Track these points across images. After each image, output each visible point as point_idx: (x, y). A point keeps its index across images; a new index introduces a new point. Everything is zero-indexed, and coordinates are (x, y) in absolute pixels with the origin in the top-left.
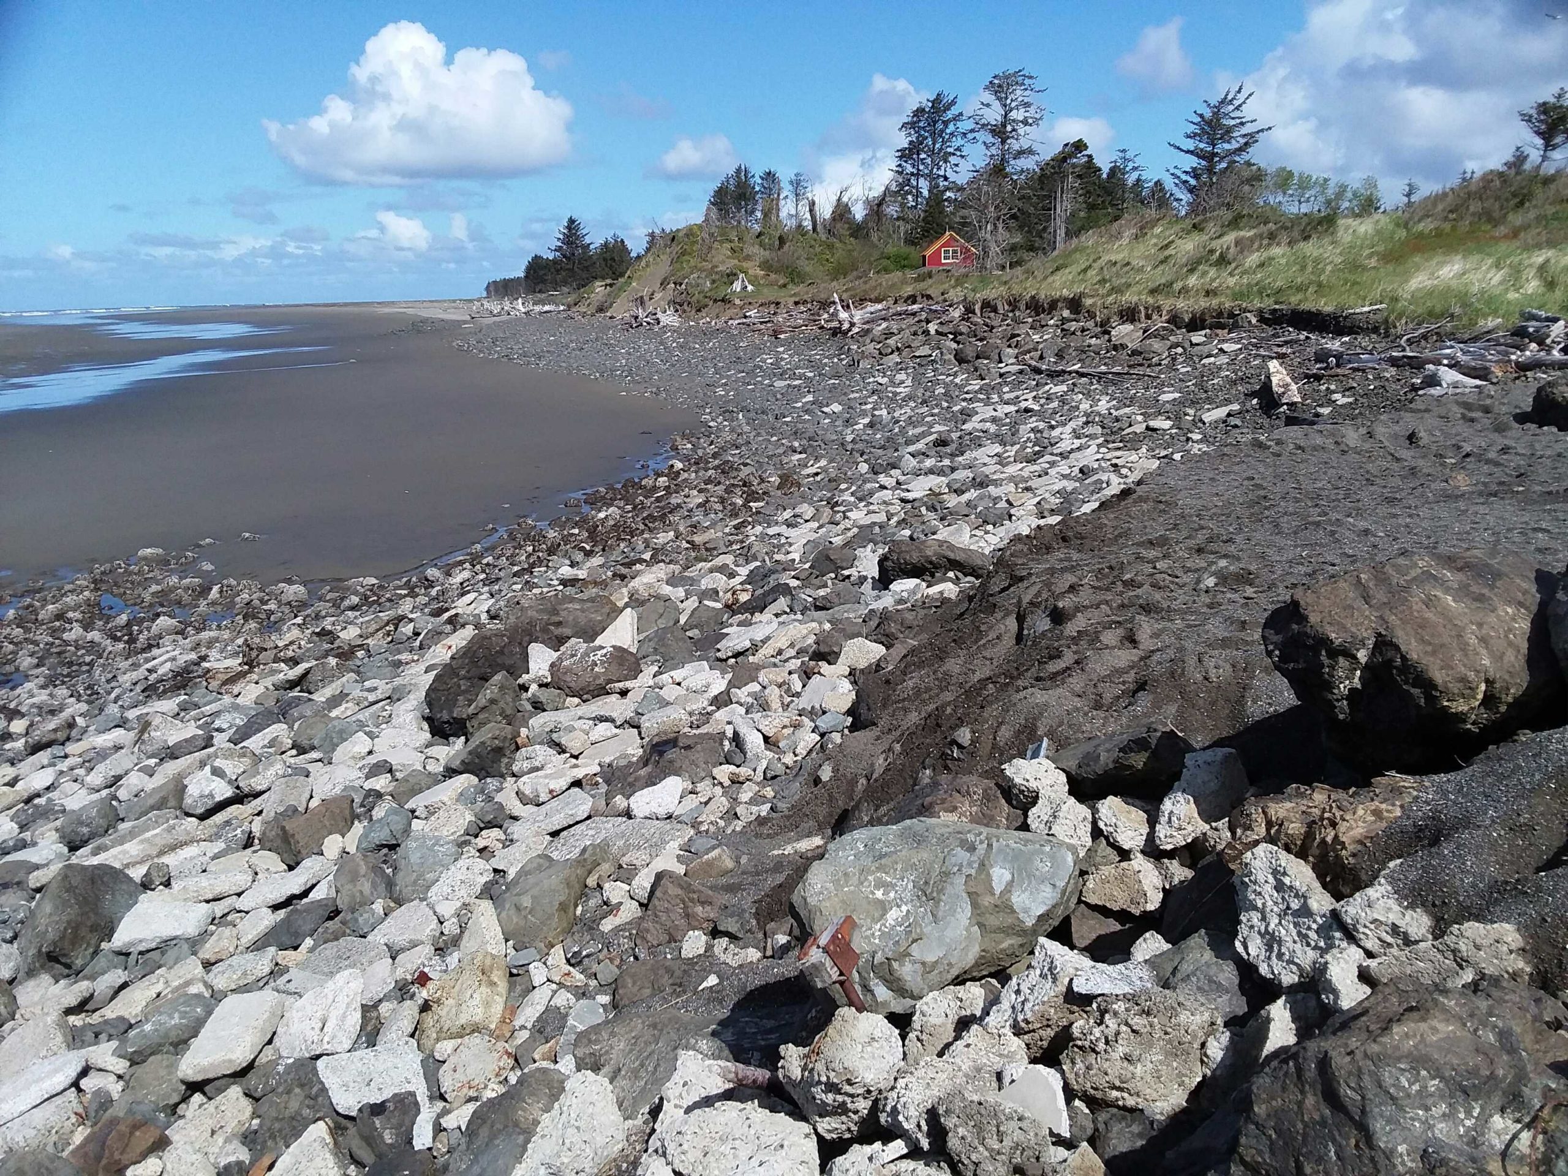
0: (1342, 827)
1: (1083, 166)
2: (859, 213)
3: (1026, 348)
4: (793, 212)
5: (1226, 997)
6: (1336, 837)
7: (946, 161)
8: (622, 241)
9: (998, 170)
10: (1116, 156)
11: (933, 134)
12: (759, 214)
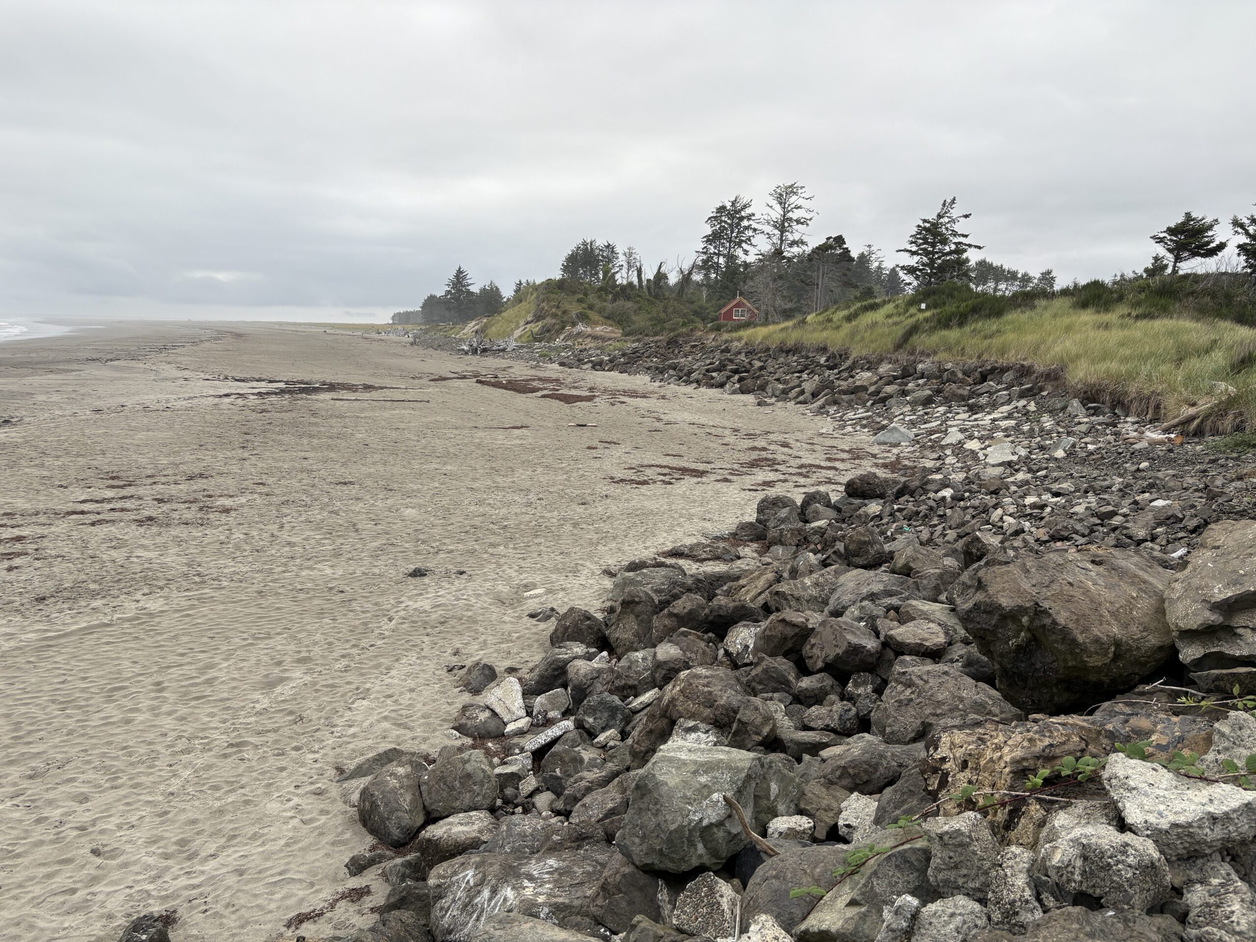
0: (1006, 749)
1: (840, 255)
2: (673, 279)
3: (792, 384)
4: (625, 276)
5: (916, 874)
6: (1001, 757)
7: (740, 246)
8: (497, 289)
9: (778, 253)
10: (865, 250)
11: (731, 225)
12: (601, 276)
